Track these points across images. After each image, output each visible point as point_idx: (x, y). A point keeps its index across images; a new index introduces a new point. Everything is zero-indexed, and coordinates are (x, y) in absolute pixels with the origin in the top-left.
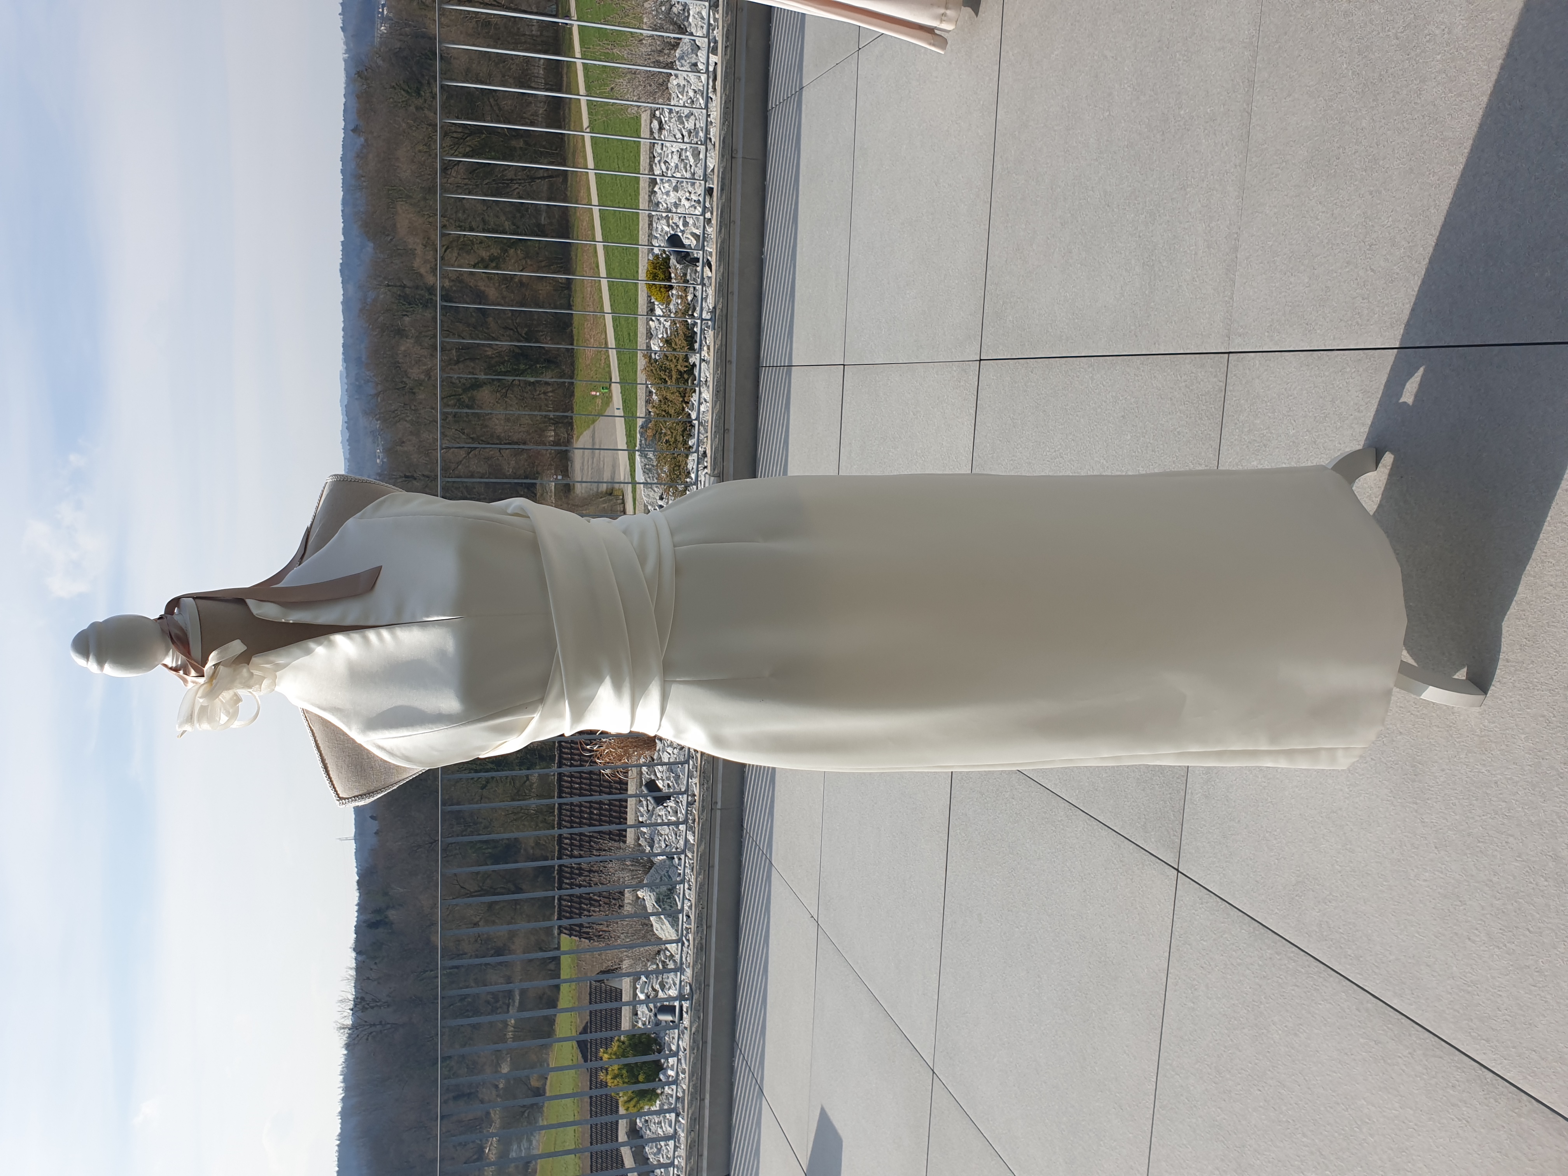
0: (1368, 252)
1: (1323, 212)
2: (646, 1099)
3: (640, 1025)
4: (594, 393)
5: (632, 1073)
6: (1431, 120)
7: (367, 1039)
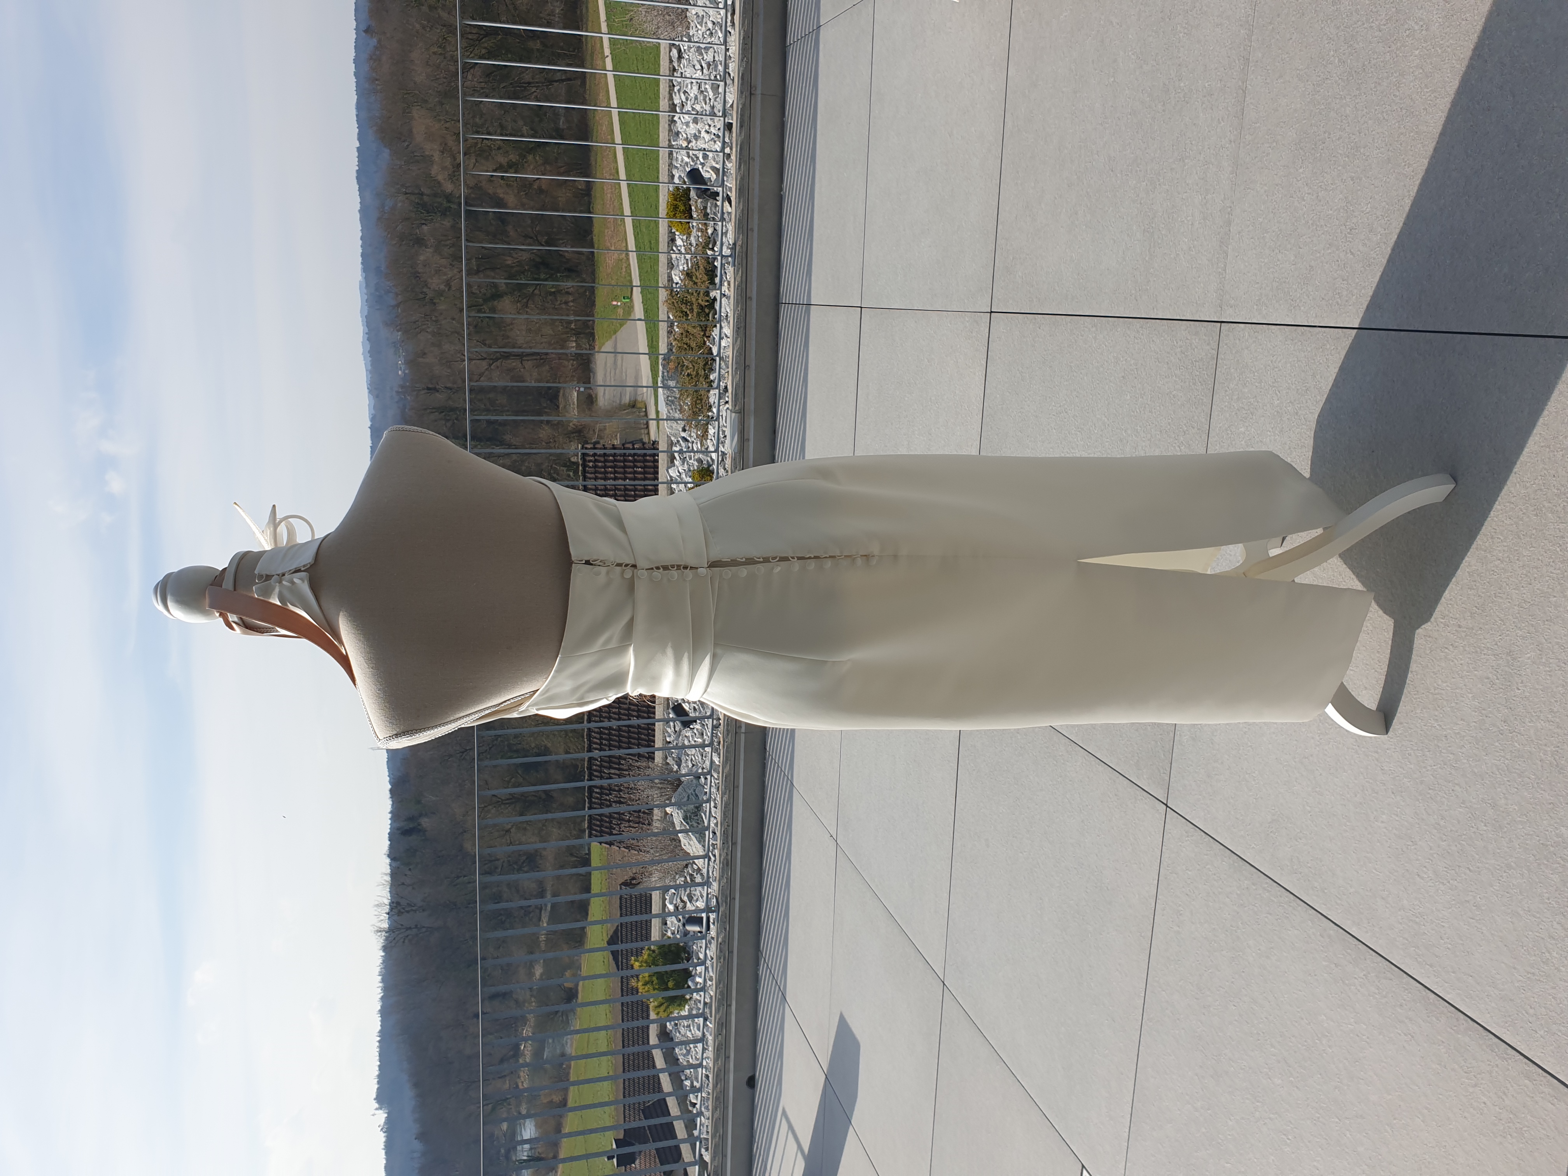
0: (1348, 236)
1: (1309, 194)
2: (676, 1004)
3: (669, 934)
4: (615, 303)
5: (662, 981)
6: (1408, 113)
7: (404, 942)
